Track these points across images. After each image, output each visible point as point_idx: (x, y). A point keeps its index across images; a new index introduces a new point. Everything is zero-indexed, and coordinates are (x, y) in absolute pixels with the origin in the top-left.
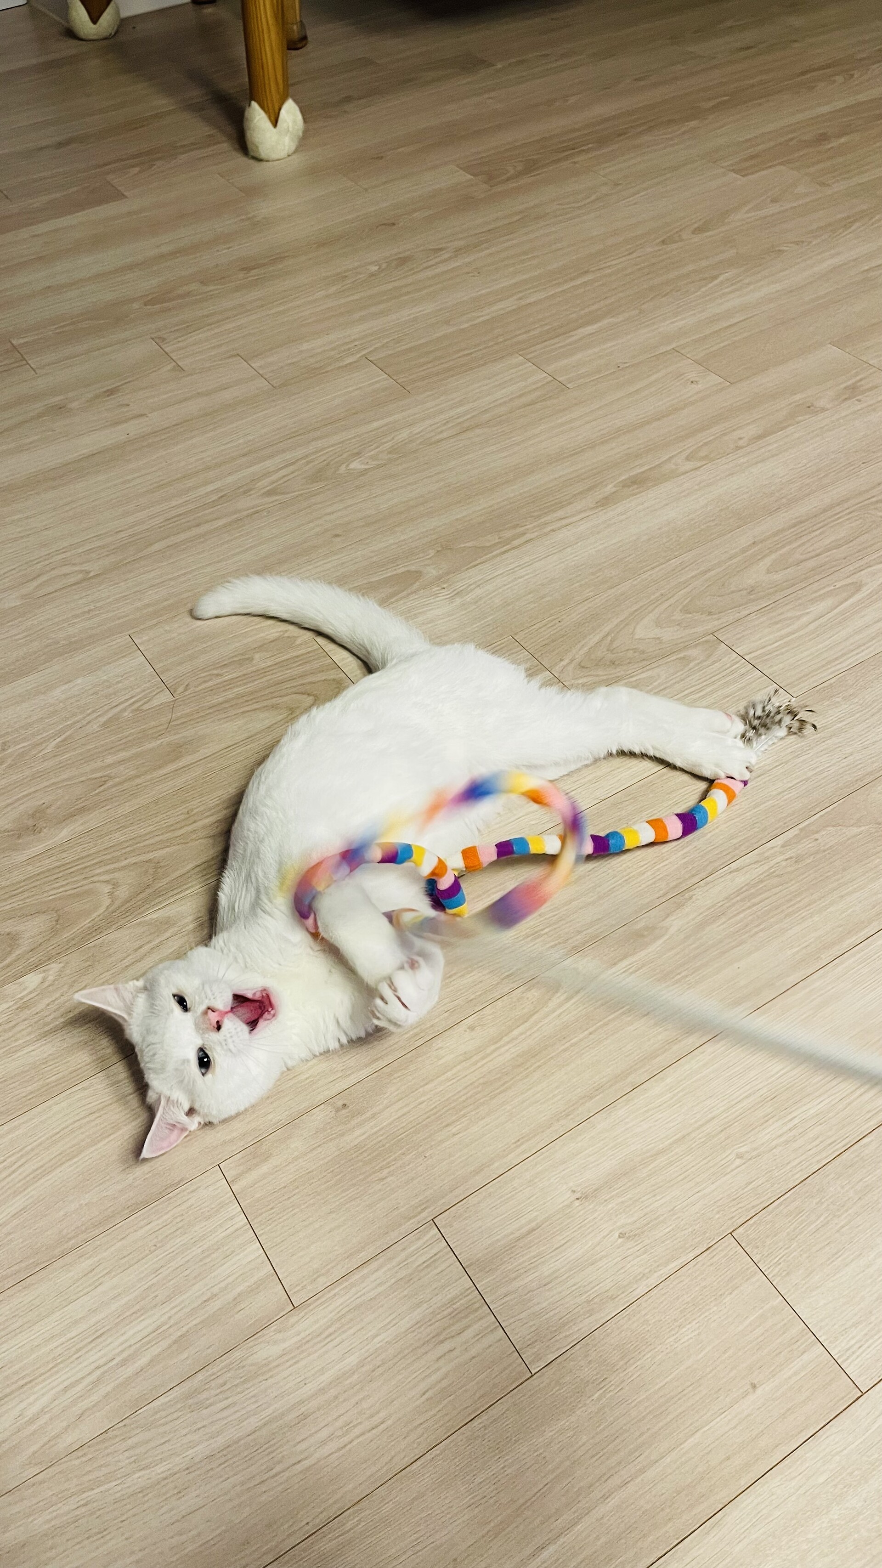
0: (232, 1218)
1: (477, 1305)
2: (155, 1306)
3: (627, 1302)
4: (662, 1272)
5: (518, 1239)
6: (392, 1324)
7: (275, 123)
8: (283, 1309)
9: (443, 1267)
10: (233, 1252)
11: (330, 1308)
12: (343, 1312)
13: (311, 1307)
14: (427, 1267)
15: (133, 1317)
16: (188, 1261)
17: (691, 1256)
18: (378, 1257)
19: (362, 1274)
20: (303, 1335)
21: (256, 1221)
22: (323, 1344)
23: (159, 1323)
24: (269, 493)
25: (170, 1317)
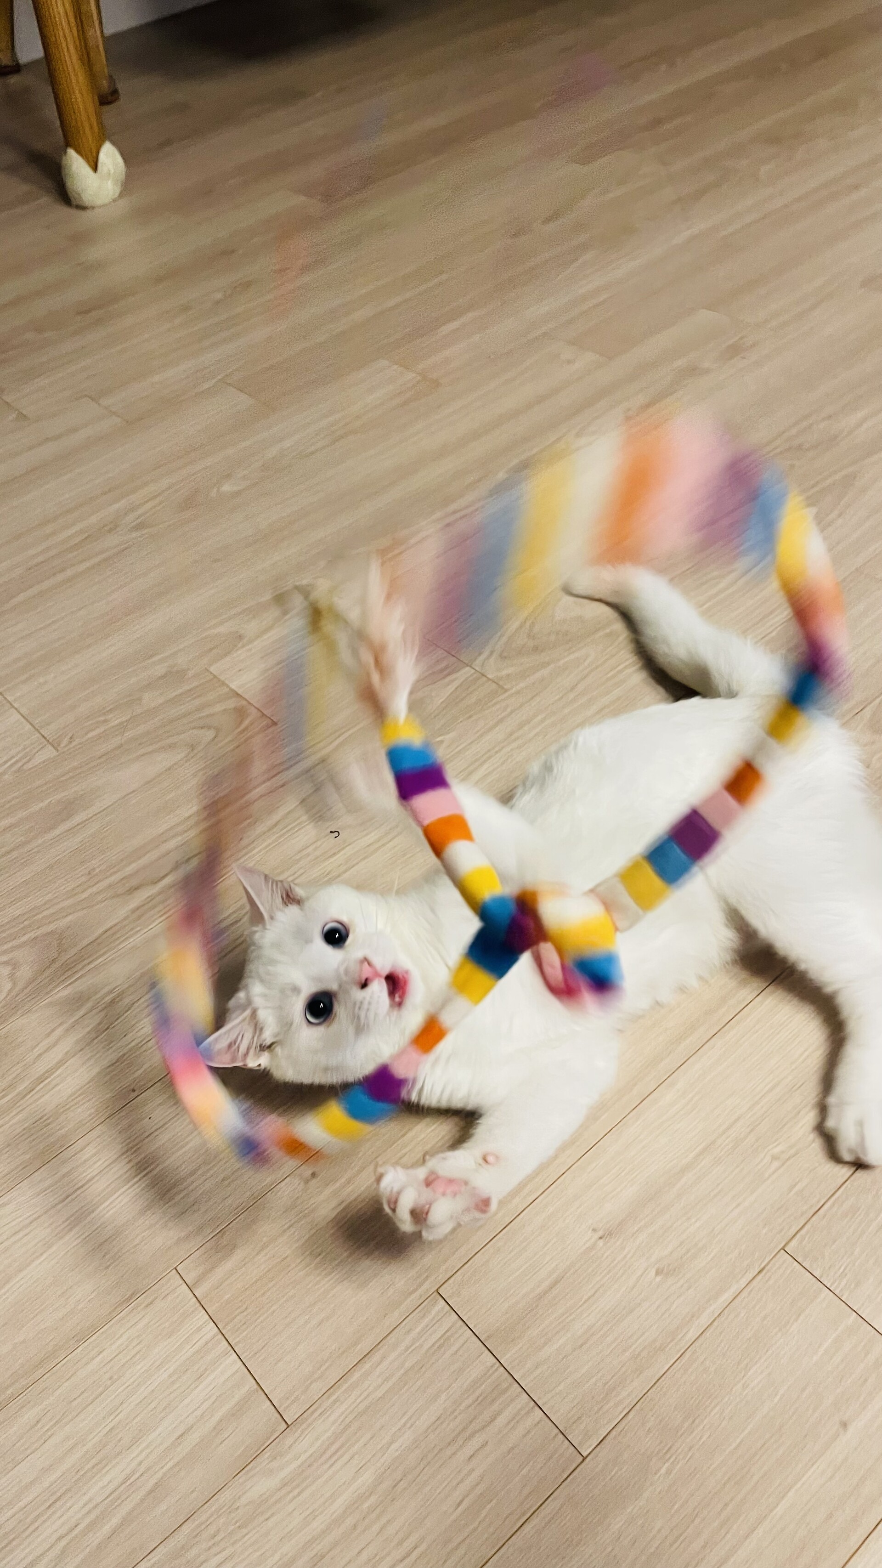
0: (199, 1329)
1: (505, 1385)
2: (119, 1454)
3: (678, 1351)
4: (712, 1308)
5: (540, 1297)
6: (408, 1425)
7: (95, 168)
8: (274, 1431)
9: (457, 1346)
10: (206, 1370)
11: (332, 1419)
12: (348, 1420)
13: (309, 1421)
14: (439, 1348)
15: (95, 1470)
16: (153, 1391)
17: (743, 1282)
18: (379, 1346)
19: (363, 1370)
20: (303, 1458)
21: (228, 1328)
22: (328, 1465)
23: (128, 1471)
24: (139, 527)
25: (140, 1464)
